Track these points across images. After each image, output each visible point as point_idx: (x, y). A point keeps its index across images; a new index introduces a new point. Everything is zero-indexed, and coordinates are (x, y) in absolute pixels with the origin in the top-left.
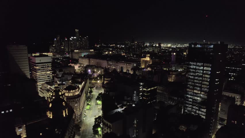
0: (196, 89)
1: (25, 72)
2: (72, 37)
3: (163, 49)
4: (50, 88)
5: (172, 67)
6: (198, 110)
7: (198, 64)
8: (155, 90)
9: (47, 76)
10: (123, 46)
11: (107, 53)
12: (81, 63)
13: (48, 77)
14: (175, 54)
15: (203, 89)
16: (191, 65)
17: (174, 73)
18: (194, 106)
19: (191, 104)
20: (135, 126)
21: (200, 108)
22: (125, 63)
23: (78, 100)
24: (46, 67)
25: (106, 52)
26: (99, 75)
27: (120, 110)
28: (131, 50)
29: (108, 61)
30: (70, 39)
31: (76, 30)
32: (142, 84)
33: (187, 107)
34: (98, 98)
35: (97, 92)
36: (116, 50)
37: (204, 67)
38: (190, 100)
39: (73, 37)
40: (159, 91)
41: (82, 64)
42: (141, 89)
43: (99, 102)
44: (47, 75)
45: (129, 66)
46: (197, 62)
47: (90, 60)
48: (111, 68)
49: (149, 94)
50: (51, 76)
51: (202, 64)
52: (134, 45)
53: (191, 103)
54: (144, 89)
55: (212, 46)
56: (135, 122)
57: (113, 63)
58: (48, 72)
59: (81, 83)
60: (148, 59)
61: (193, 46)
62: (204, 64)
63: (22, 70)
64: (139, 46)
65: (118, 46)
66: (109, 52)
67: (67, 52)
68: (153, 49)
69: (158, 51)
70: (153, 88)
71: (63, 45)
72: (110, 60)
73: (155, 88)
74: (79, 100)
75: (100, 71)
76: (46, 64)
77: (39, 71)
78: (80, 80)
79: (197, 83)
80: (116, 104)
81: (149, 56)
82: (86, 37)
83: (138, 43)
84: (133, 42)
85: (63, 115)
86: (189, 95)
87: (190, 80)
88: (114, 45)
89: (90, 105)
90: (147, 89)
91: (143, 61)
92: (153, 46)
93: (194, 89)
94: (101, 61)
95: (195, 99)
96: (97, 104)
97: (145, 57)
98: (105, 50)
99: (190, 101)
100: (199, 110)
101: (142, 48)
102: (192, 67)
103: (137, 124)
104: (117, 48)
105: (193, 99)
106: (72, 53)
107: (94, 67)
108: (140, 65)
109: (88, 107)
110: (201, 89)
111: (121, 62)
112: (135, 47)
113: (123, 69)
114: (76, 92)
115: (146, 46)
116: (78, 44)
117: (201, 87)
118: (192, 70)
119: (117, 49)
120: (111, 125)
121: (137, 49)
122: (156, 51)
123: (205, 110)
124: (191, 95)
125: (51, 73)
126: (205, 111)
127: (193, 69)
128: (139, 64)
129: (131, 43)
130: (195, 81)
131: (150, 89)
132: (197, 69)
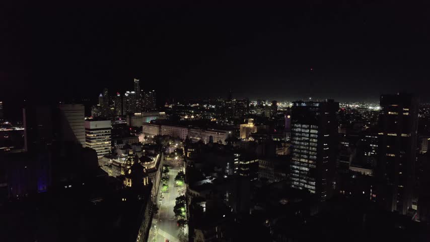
0: (303, 158)
1: (81, 140)
2: (128, 92)
3: (280, 111)
4: (114, 161)
5: (285, 136)
6: (306, 184)
7: (304, 126)
8: (257, 163)
9: (104, 148)
10: (213, 107)
11: (186, 117)
12: (147, 132)
13: (106, 149)
14: (289, 117)
15: (311, 157)
16: (296, 128)
17: (287, 145)
18: (302, 178)
19: (297, 177)
20: (227, 200)
21: (308, 180)
22: (216, 132)
23: (153, 176)
24: (103, 135)
25: (185, 115)
26: (177, 149)
27: (209, 181)
28: (225, 113)
29: (189, 128)
30: (126, 94)
31: (135, 80)
32: (237, 155)
33: (294, 181)
34: (178, 178)
35: (175, 172)
36: (202, 114)
37: (310, 129)
38: (297, 171)
39: (130, 92)
40: (262, 166)
41: (149, 134)
42: (237, 162)
43: (179, 183)
44: (104, 146)
45: (221, 136)
46: (302, 124)
47: (160, 128)
48: (195, 139)
49: (247, 169)
50: (110, 148)
51: (308, 126)
52: (230, 105)
53: (298, 175)
54: (241, 163)
55: (317, 105)
56: (227, 195)
57: (197, 132)
58: (106, 143)
59: (155, 156)
60: (251, 125)
61: (297, 105)
62: (310, 126)
63: (78, 137)
64: (239, 106)
65: (205, 106)
66: (189, 116)
67: (120, 116)
68: (262, 110)
69: (270, 114)
70: (253, 161)
71: (114, 105)
72: (193, 128)
73: (256, 161)
74: (155, 175)
75: (177, 145)
76: (104, 131)
77: (95, 141)
78: (153, 152)
79: (303, 149)
80: (204, 175)
81: (252, 121)
82: (152, 91)
83: (239, 101)
84: (230, 99)
85: (143, 183)
86: (295, 165)
87: (295, 147)
88: (198, 104)
89: (167, 185)
90: (245, 162)
91: (244, 128)
92: (262, 107)
93: (300, 158)
94: (179, 129)
95: (302, 171)
96: (177, 186)
97: (247, 122)
98: (183, 113)
99: (297, 173)
100: (308, 184)
101: (244, 108)
102: (297, 130)
103: (229, 198)
104: (204, 109)
105: (300, 171)
106: (130, 118)
107: (168, 138)
108: (239, 135)
109: (165, 188)
110: (309, 157)
111: (209, 130)
112: (232, 107)
113: (212, 139)
114: (150, 164)
115: (252, 106)
116: (137, 103)
117: (308, 155)
118: (297, 134)
119: (203, 111)
120: (199, 194)
121: (236, 110)
122: (268, 114)
123: (314, 183)
124: (297, 165)
125: (109, 143)
126: (314, 185)
127: (298, 132)
128: (237, 133)
129: (225, 101)
130: (302, 147)
131: (248, 162)
132: (303, 133)
